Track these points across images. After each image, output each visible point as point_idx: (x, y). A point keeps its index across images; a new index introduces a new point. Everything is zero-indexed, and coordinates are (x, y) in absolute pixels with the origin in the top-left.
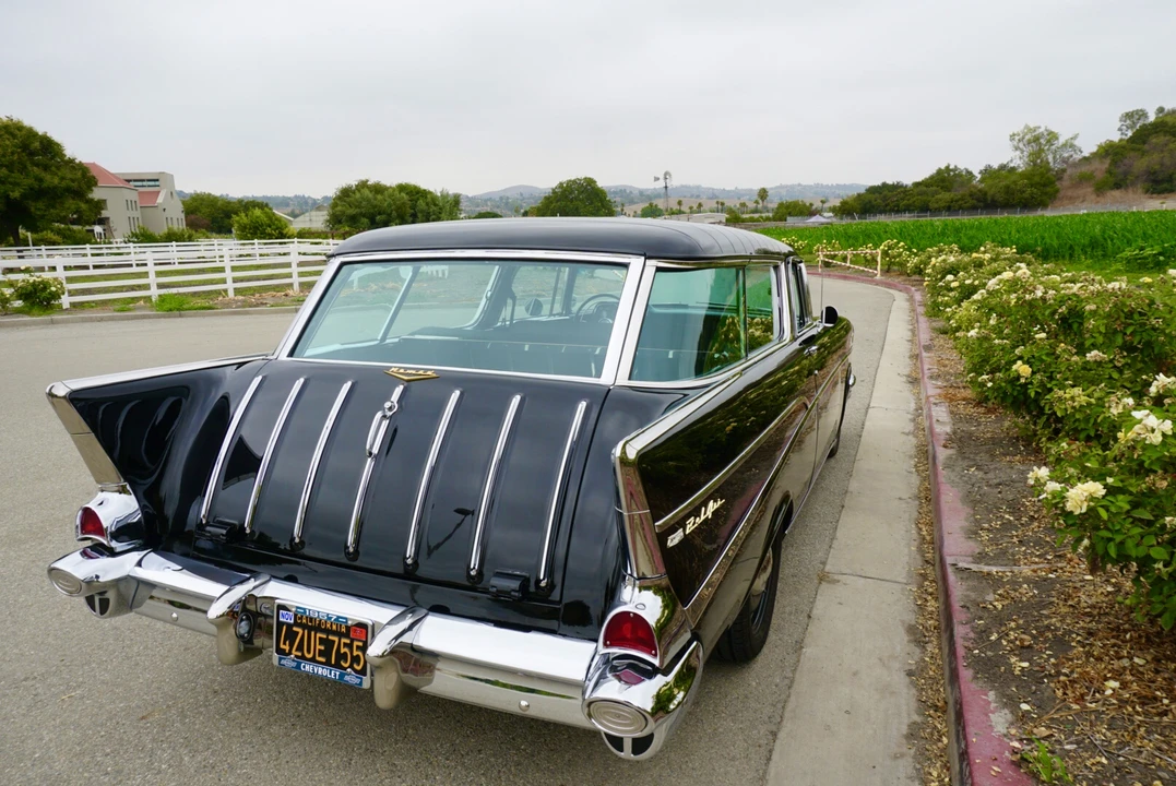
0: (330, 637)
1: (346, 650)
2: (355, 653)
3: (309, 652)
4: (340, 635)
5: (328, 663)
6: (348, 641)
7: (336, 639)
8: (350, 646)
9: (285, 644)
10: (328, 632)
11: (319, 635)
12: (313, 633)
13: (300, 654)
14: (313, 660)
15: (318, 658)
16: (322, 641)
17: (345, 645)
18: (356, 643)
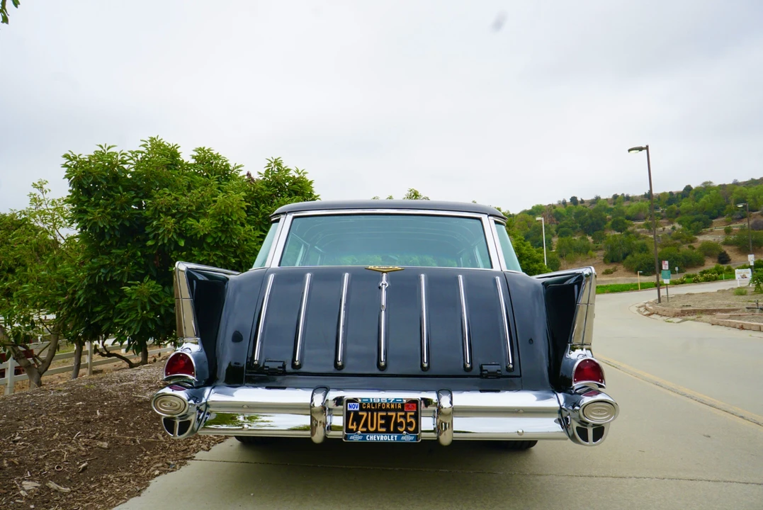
0: (389, 414)
1: (402, 420)
2: (409, 421)
3: (372, 426)
4: (396, 410)
5: (388, 432)
6: (403, 414)
7: (394, 414)
8: (405, 417)
9: (352, 424)
10: (387, 410)
11: (380, 414)
12: (375, 414)
13: (365, 430)
14: (376, 432)
15: (380, 430)
16: (382, 417)
17: (401, 416)
18: (409, 414)
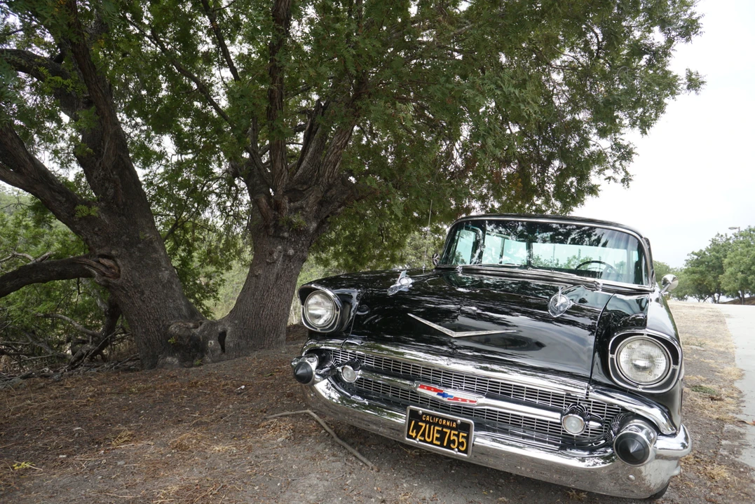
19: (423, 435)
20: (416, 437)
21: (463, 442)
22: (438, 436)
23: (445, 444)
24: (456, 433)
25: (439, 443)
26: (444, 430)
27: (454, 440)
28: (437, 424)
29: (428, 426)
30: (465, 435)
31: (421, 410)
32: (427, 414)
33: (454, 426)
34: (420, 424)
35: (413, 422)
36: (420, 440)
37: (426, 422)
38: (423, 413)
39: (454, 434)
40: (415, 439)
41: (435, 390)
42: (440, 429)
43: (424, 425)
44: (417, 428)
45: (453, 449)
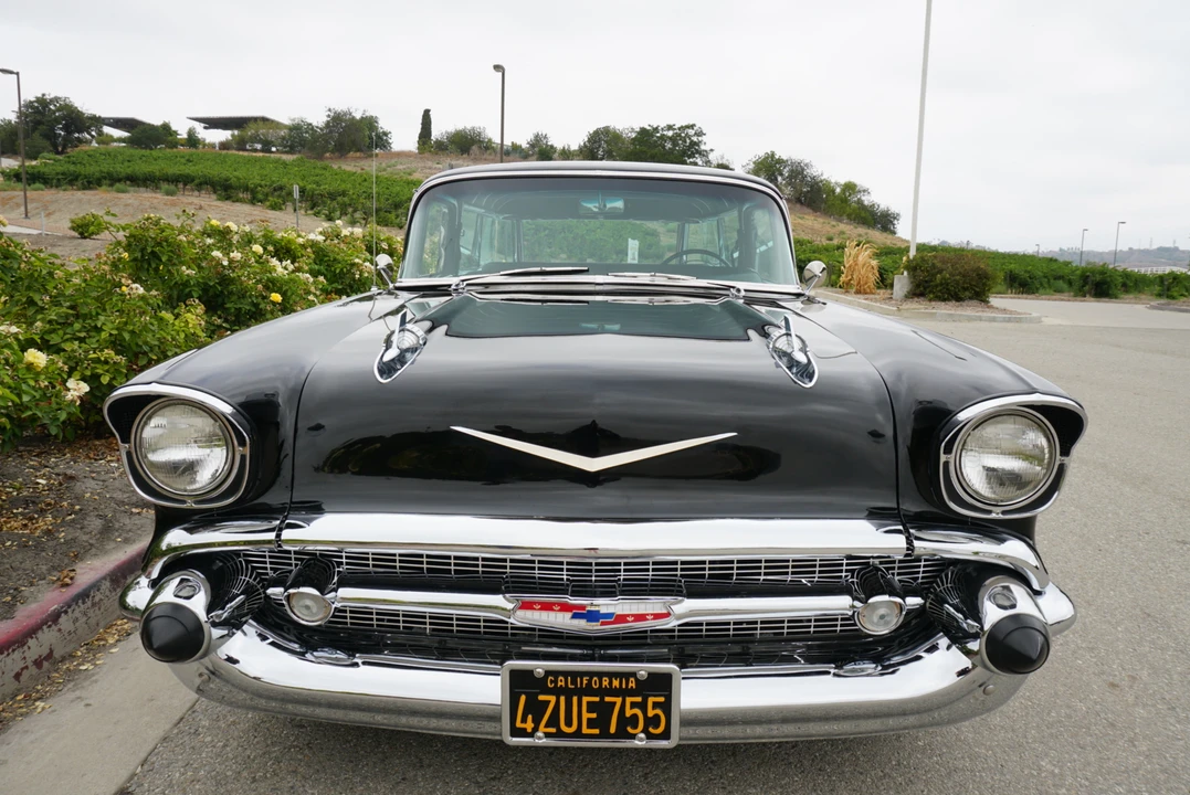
19: (553, 721)
20: (535, 729)
21: (657, 717)
22: (594, 715)
23: (613, 730)
24: (639, 699)
25: (597, 731)
26: (607, 699)
27: (635, 716)
28: (589, 691)
29: (562, 699)
30: (662, 699)
31: (539, 667)
32: (556, 673)
33: (632, 684)
34: (541, 698)
35: (523, 698)
36: (548, 735)
37: (557, 692)
38: (548, 673)
39: (633, 705)
40: (531, 735)
41: (565, 608)
42: (597, 699)
43: (553, 699)
44: (536, 709)
45: (633, 737)
